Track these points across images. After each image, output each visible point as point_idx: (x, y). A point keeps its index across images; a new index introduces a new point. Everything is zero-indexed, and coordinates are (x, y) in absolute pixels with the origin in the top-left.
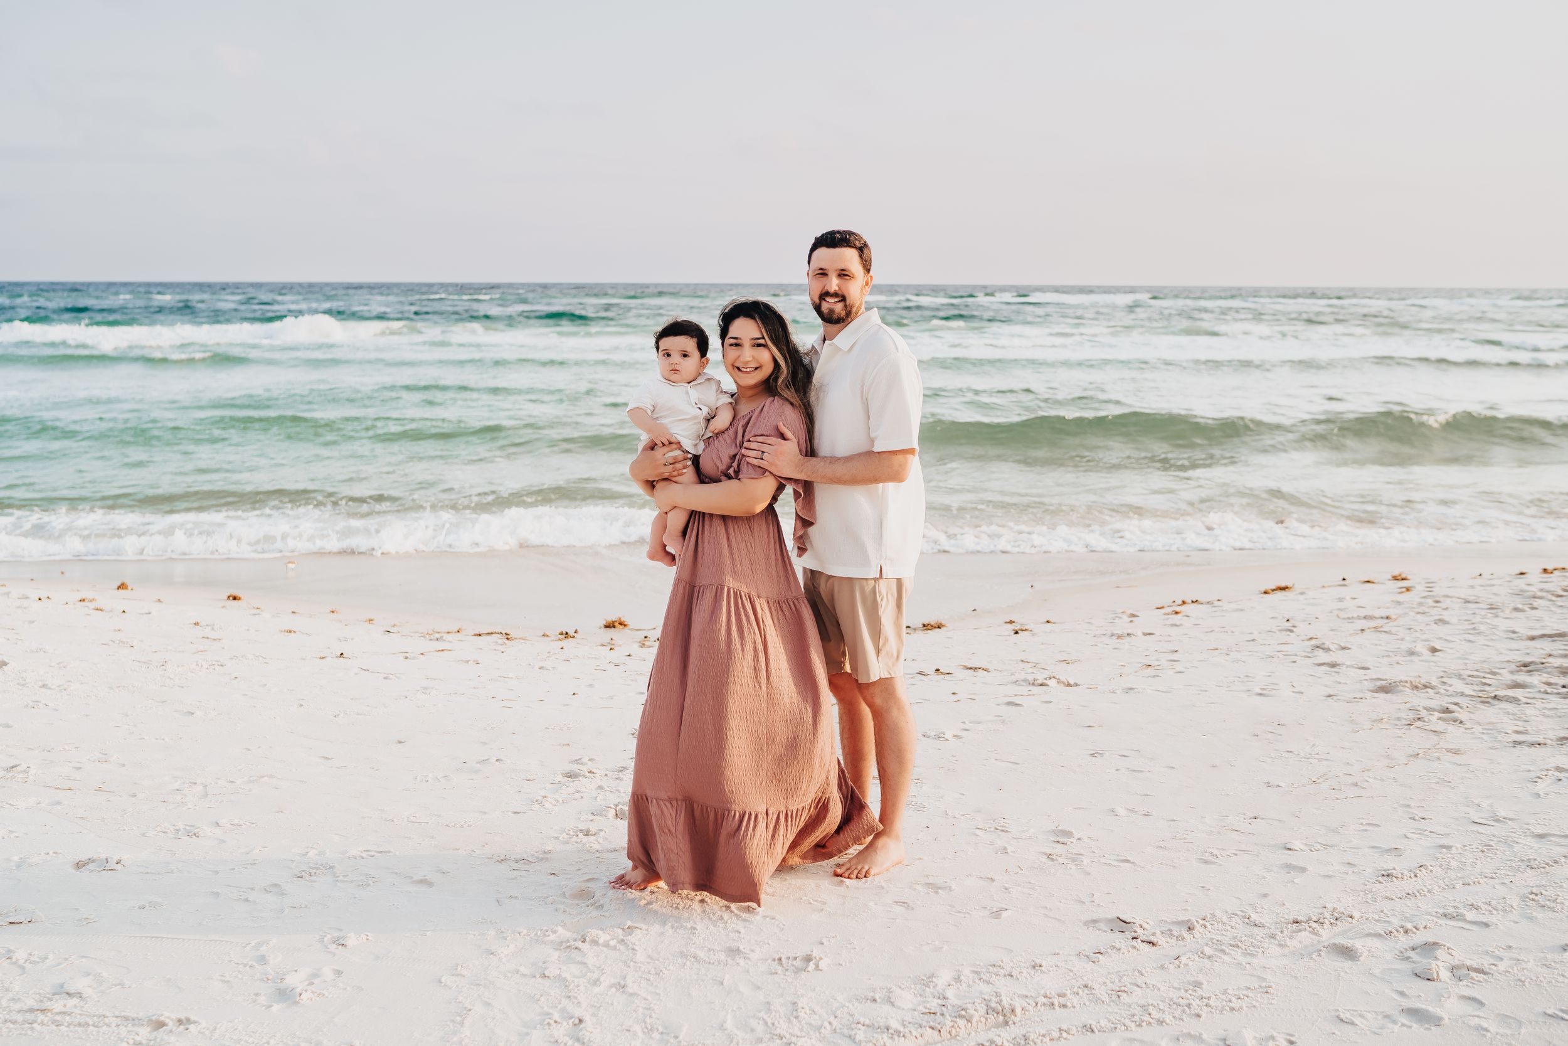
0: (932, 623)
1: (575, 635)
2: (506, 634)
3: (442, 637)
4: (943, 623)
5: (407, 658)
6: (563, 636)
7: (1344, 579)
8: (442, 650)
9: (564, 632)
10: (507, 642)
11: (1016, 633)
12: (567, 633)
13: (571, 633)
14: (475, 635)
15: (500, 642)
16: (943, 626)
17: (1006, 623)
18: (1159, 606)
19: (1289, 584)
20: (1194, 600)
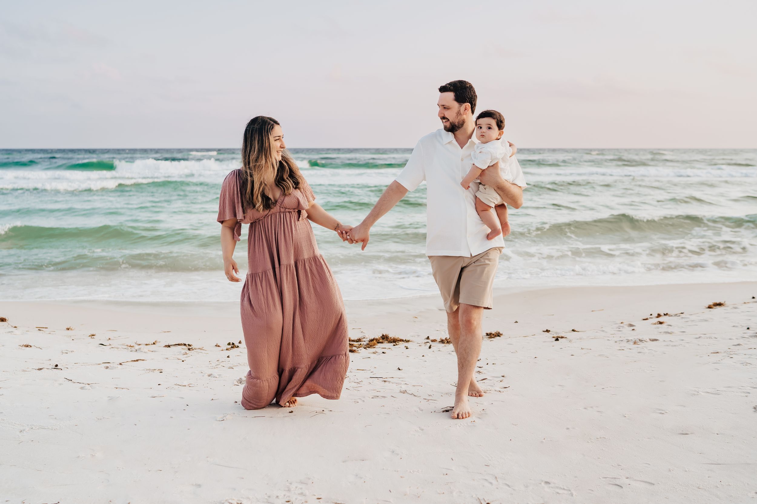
0: (493, 333)
1: (239, 345)
2: (189, 345)
3: (140, 349)
4: (501, 333)
5: (107, 368)
6: (230, 346)
7: (753, 298)
8: (137, 360)
9: (231, 343)
10: (188, 352)
11: (557, 340)
12: (233, 344)
13: (237, 344)
14: (166, 346)
15: (183, 351)
16: (502, 334)
17: (544, 331)
18: (645, 318)
19: (722, 302)
20: (665, 313)
